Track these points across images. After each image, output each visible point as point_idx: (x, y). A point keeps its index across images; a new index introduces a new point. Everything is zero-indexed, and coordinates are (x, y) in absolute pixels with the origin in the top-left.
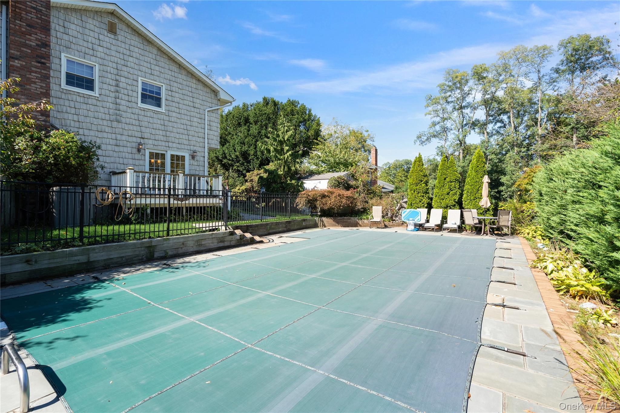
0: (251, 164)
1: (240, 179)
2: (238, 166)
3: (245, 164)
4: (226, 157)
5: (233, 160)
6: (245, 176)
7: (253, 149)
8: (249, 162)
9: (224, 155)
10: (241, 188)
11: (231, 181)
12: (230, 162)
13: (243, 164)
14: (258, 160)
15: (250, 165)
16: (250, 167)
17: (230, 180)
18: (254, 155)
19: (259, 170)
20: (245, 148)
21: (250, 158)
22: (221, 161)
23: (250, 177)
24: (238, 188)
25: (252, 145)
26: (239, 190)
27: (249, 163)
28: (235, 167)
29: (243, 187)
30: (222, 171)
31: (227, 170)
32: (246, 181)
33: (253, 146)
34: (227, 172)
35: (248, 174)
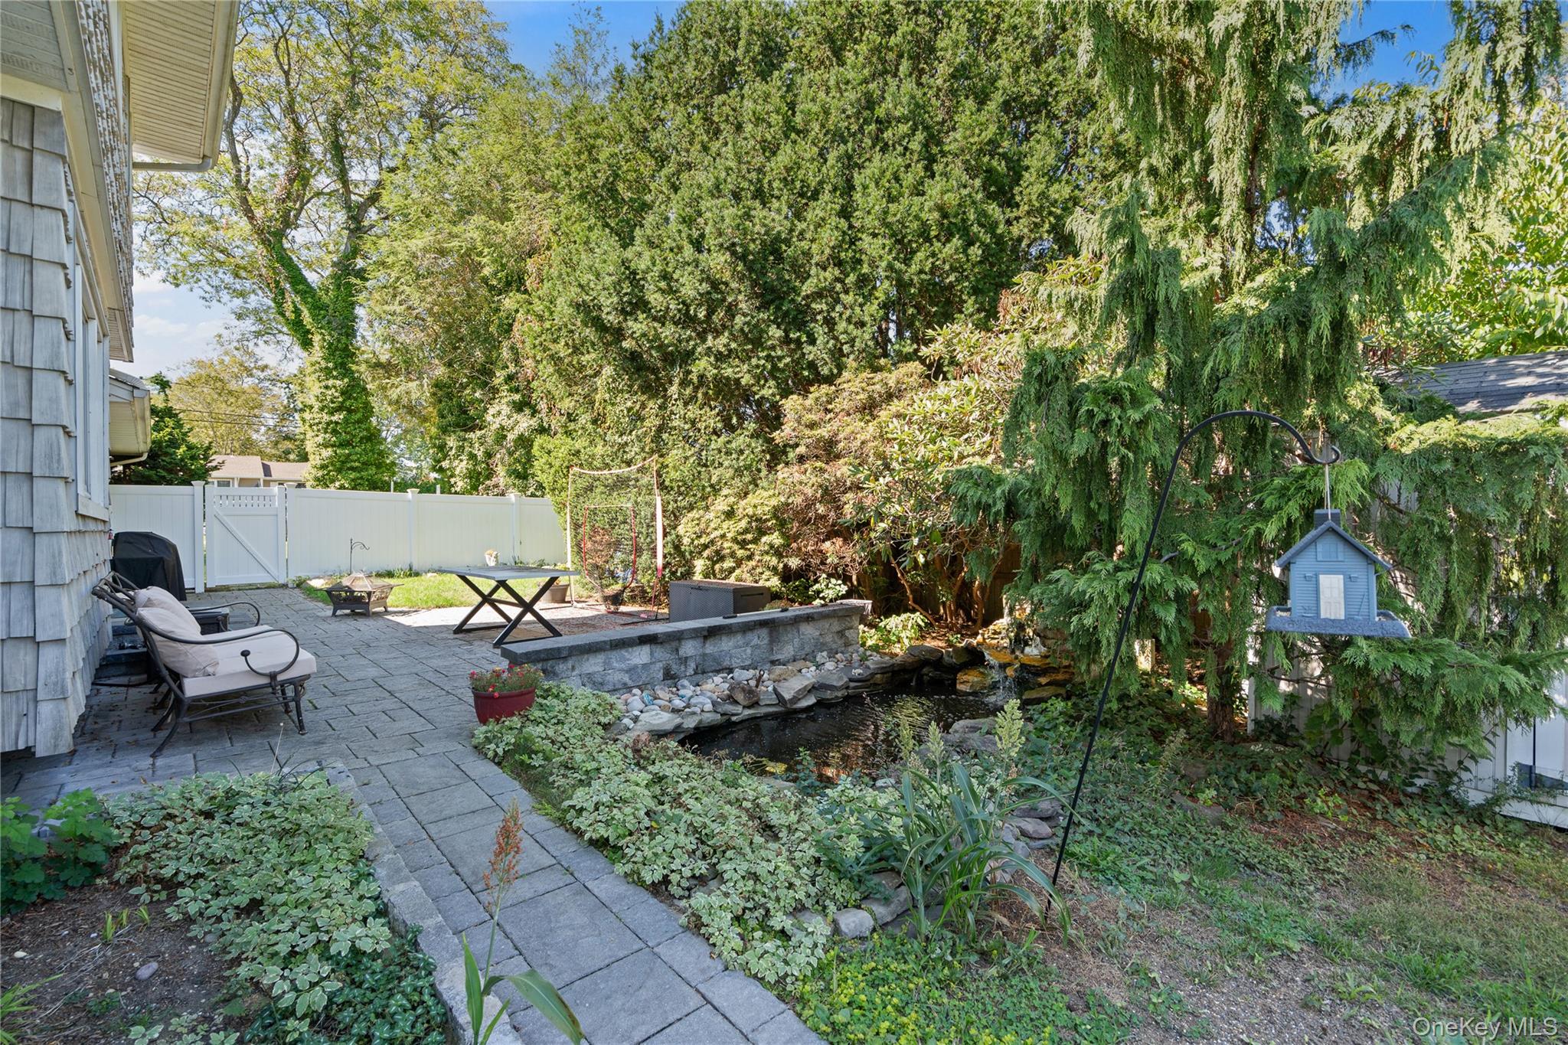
0: (820, 331)
1: (740, 441)
2: (720, 358)
3: (775, 332)
4: (640, 304)
5: (687, 320)
6: (772, 419)
7: (834, 220)
8: (798, 319)
9: (626, 288)
10: (745, 506)
11: (678, 459)
12: (668, 333)
13: (755, 339)
14: (868, 298)
15: (812, 341)
16: (811, 352)
17: (674, 456)
18: (839, 263)
19: (876, 369)
20: (774, 218)
21: (808, 288)
22: (619, 333)
23: (812, 426)
24: (721, 505)
25: (815, 196)
26: (730, 514)
27: (801, 325)
28: (702, 365)
29: (763, 501)
30: (627, 402)
31: (654, 388)
32: (776, 455)
33: (826, 196)
34: (653, 405)
35: (791, 404)
